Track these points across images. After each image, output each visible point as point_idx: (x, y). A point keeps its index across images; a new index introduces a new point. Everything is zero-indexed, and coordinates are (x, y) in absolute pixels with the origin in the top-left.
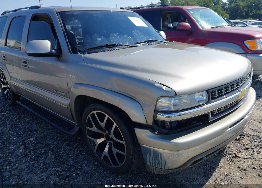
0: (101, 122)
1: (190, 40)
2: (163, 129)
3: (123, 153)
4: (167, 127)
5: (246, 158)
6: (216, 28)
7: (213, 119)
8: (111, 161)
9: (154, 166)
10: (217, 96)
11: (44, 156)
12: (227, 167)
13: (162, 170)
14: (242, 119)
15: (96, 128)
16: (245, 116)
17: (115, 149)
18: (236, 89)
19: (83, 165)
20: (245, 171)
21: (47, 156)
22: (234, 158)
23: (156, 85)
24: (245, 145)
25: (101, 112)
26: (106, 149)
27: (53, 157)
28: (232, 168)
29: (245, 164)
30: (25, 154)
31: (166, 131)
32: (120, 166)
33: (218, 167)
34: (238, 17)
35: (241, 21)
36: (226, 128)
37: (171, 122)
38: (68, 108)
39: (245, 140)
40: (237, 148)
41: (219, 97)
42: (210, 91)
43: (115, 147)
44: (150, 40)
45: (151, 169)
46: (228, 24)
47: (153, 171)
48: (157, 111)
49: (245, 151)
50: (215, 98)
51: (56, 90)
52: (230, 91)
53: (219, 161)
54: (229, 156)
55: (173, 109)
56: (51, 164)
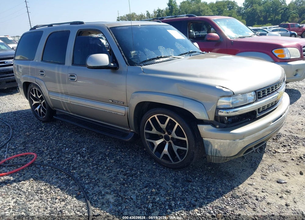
0: (162, 123)
1: (216, 50)
2: (223, 124)
3: (185, 149)
4: (226, 122)
5: (284, 153)
6: (244, 38)
7: (259, 115)
8: (171, 159)
9: (215, 155)
10: (262, 97)
11: (104, 162)
12: (269, 160)
13: (221, 159)
14: (281, 116)
15: (156, 130)
16: (283, 114)
17: (177, 146)
18: (275, 90)
19: (143, 166)
20: (285, 162)
21: (106, 161)
22: (274, 153)
23: (217, 87)
24: (282, 143)
25: (162, 115)
26: (166, 149)
27: (112, 161)
28: (274, 161)
29: (284, 157)
30: (84, 161)
31: (225, 125)
32: (180, 160)
33: (262, 160)
34: (256, 23)
35: (261, 28)
36: (270, 123)
37: (228, 117)
38: (125, 115)
39: (282, 139)
40: (276, 146)
41: (263, 97)
42: (257, 91)
43: (175, 144)
44: (190, 51)
45: (212, 158)
46: (254, 34)
47: (214, 161)
48: (218, 109)
49: (283, 148)
50: (261, 98)
51: (111, 100)
52: (270, 92)
53: (262, 156)
54: (269, 152)
55: (231, 106)
56: (113, 167)
